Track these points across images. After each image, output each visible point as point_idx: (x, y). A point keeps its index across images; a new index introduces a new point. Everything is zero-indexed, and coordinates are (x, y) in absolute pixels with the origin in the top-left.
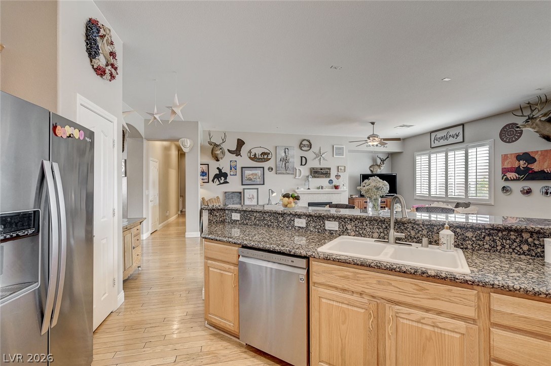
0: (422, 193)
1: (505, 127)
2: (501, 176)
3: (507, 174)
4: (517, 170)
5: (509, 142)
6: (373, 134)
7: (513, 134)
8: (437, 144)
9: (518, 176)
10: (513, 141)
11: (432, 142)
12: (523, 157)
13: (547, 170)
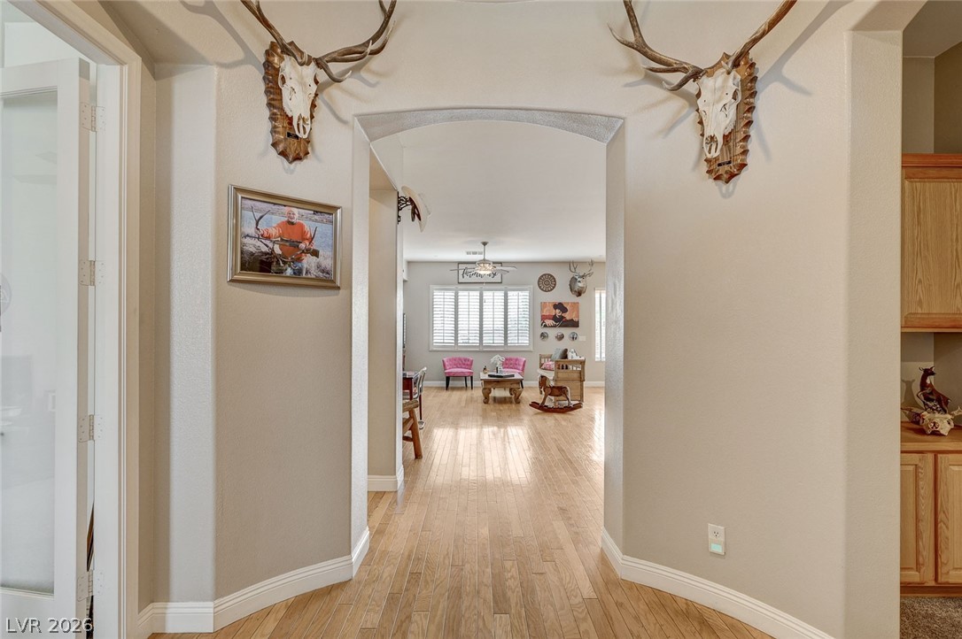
0: (446, 341)
1: (542, 276)
2: (540, 322)
3: (546, 321)
4: (554, 318)
5: (545, 291)
6: (484, 260)
7: (549, 284)
8: (467, 279)
9: (554, 323)
10: (549, 291)
11: (461, 276)
12: (559, 306)
13: (575, 319)
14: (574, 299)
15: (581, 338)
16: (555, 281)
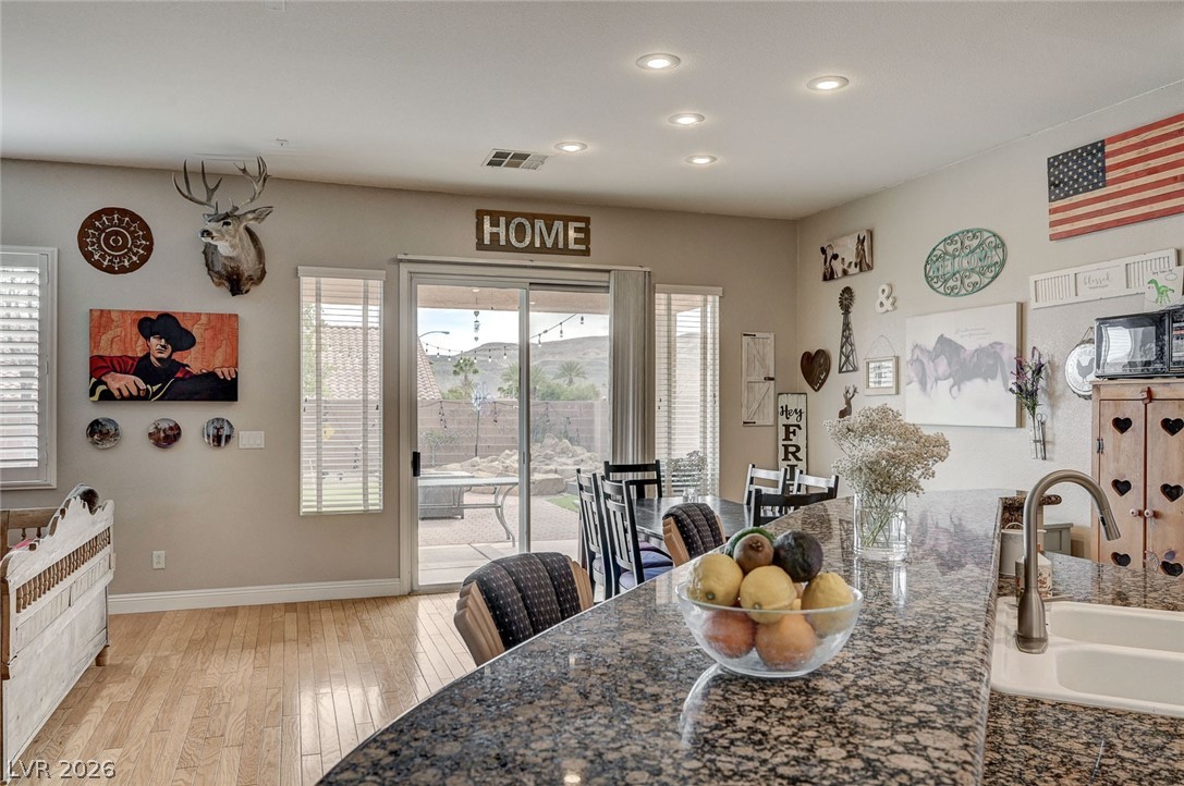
1: (97, 215)
3: (108, 379)
4: (143, 368)
5: (110, 270)
7: (125, 245)
9: (142, 385)
10: (123, 270)
12: (161, 325)
13: (224, 373)
14: (222, 303)
15: (248, 438)
16: (148, 236)
